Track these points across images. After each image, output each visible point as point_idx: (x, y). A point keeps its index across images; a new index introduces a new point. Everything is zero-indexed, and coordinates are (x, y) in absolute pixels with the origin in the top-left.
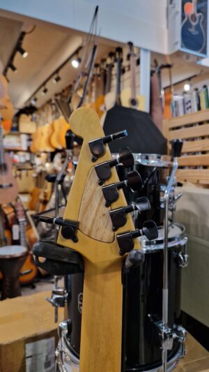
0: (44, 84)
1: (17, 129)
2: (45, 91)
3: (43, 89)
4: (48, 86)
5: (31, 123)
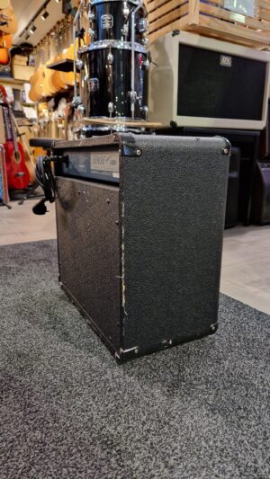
1: (11, 74)
2: (46, 15)
3: (43, 12)
4: (48, 9)
5: (27, 68)
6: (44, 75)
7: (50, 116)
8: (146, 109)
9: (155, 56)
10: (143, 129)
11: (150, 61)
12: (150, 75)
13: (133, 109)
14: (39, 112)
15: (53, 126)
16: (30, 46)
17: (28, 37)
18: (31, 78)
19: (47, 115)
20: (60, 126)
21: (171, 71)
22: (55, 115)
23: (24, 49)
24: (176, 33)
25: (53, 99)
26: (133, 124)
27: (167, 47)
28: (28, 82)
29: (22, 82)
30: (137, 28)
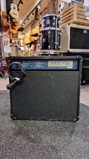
0: (28, 17)
1: (17, 37)
2: (28, 19)
3: (27, 19)
4: (29, 17)
5: (22, 35)
6: (27, 37)
7: (28, 49)
8: (60, 47)
9: (63, 31)
10: (59, 53)
11: (61, 33)
12: (61, 37)
13: (56, 47)
14: (25, 48)
15: (29, 52)
16: (23, 28)
17: (23, 26)
18: (23, 38)
19: (27, 49)
20: (31, 52)
21: (68, 35)
22: (30, 49)
23: (21, 30)
24: (69, 24)
25: (29, 44)
26: (56, 52)
27: (66, 28)
28: (22, 39)
29: (20, 39)
30: (57, 23)
